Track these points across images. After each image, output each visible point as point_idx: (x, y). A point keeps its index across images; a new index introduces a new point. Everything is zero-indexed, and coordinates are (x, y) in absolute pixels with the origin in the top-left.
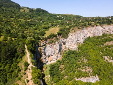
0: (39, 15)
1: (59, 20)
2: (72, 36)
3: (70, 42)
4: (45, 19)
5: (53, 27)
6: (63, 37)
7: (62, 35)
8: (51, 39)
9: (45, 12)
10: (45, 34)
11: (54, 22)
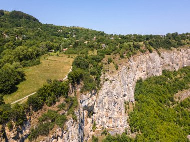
0: (17, 26)
1: (64, 37)
2: (111, 82)
3: (107, 106)
4: (31, 34)
5: (51, 53)
6: (86, 89)
7: (82, 82)
8: (46, 106)
9: (31, 21)
10: (23, 79)
11: (53, 42)
